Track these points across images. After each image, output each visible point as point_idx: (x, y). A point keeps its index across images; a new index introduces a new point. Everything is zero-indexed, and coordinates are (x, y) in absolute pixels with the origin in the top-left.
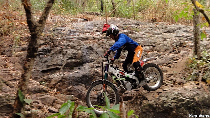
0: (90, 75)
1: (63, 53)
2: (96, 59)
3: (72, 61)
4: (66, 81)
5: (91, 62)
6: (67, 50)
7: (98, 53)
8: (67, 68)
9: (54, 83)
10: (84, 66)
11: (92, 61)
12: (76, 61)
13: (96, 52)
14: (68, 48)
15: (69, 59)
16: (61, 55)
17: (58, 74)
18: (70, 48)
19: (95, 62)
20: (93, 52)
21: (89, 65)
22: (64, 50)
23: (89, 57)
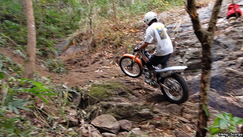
0: (222, 77)
1: (181, 54)
2: (227, 54)
3: (194, 62)
5: (220, 59)
6: (184, 50)
7: (227, 47)
8: (189, 71)
12: (198, 62)
13: (225, 45)
14: (186, 48)
15: (189, 60)
16: (179, 57)
18: (187, 47)
19: (226, 59)
20: (220, 46)
21: (218, 64)
22: (181, 51)
23: (215, 54)
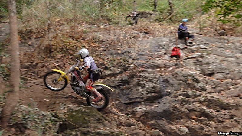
0: (170, 110)
2: (173, 92)
3: (151, 95)
4: (149, 115)
6: (144, 82)
7: (173, 86)
9: (138, 116)
10: (163, 100)
11: (169, 94)
12: (155, 95)
15: (149, 93)
16: (140, 88)
17: (140, 107)
19: (172, 96)
20: (169, 84)
23: (165, 90)
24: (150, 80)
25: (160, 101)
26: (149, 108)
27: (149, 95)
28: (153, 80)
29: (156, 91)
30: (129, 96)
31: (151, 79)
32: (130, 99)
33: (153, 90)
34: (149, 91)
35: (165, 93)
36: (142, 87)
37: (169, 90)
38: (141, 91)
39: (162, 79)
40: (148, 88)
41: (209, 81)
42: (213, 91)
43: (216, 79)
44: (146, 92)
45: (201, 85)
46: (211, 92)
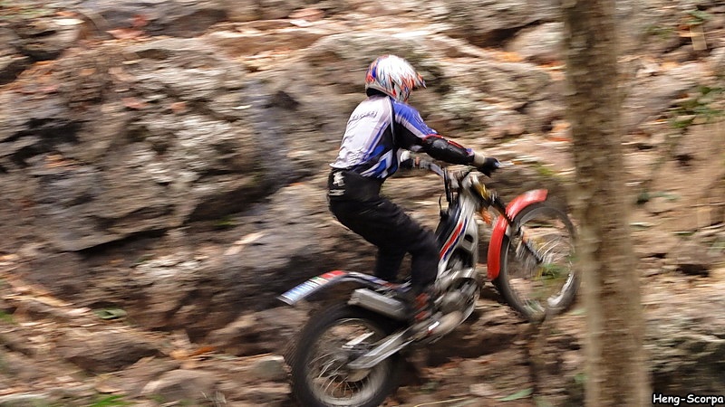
4: (219, 292)
9: (166, 307)
10: (281, 208)
11: (304, 173)
17: (165, 260)
24: (199, 106)
25: (262, 213)
26: (212, 258)
27: (204, 189)
28: (211, 106)
29: (241, 161)
30: (92, 208)
31: (203, 100)
32: (105, 224)
33: (224, 159)
34: (200, 165)
35: (286, 166)
36: (161, 150)
37: (300, 150)
38: (156, 171)
39: (259, 95)
40: (191, 151)
41: (494, 77)
42: (515, 129)
43: (532, 59)
44: (188, 176)
45: (458, 101)
46: (507, 136)
